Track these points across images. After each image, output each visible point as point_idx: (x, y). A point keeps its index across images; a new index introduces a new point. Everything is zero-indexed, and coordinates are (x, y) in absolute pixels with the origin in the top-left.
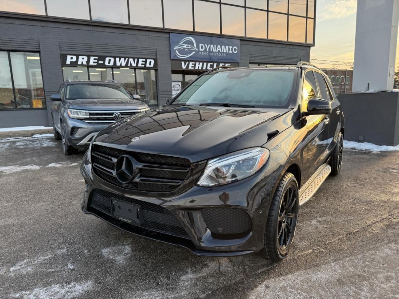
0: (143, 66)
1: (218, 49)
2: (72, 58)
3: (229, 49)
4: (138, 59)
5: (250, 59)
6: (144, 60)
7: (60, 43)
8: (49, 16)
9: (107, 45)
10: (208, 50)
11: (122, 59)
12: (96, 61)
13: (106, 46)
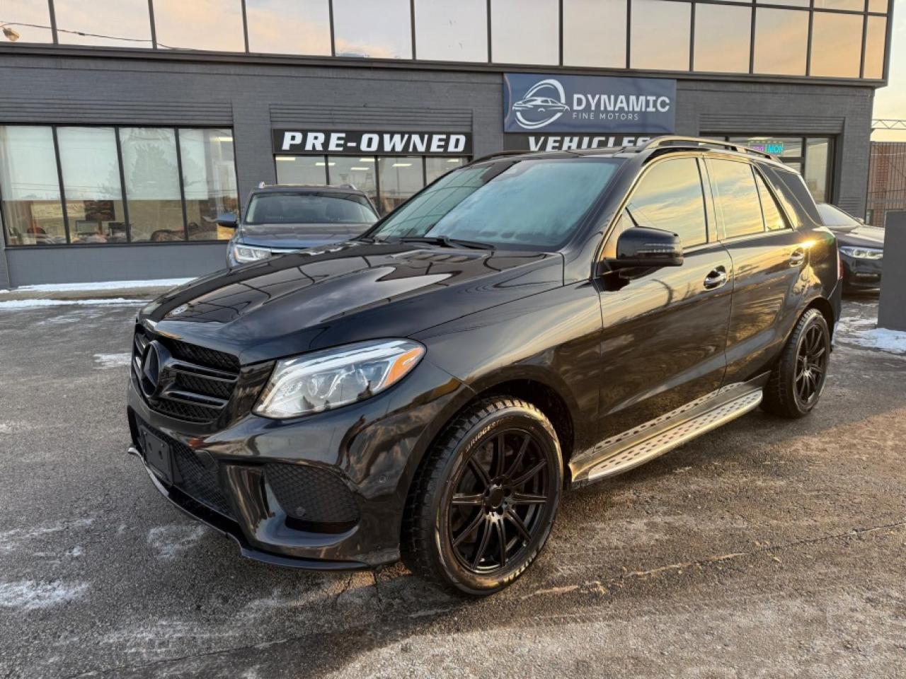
0: (441, 150)
1: (619, 105)
2: (293, 138)
3: (647, 102)
4: (431, 135)
5: (701, 125)
6: (444, 137)
7: (271, 107)
8: (253, 54)
9: (364, 106)
10: (593, 108)
11: (397, 137)
12: (342, 142)
13: (364, 109)
